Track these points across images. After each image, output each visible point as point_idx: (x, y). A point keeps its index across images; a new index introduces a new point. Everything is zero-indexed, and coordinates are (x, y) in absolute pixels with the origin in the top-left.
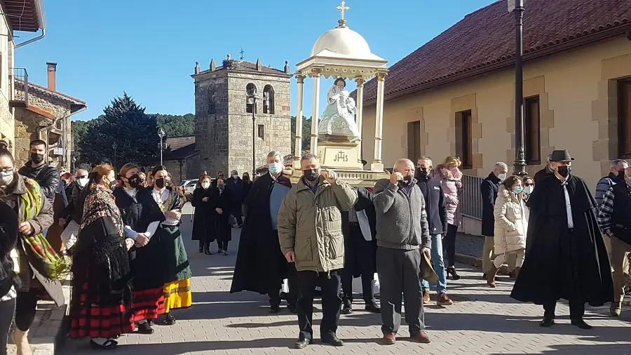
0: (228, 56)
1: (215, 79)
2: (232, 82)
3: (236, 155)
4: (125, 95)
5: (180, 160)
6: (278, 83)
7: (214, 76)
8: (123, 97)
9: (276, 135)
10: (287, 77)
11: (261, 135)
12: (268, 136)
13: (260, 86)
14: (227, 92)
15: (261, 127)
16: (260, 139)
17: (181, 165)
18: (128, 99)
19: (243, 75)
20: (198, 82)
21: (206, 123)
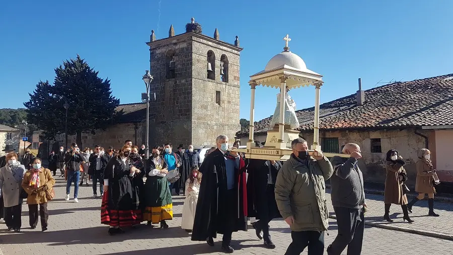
0: (192, 20)
1: (175, 44)
2: (196, 46)
3: (199, 119)
4: (78, 58)
5: (135, 123)
6: (231, 55)
7: (174, 41)
8: (75, 59)
9: (229, 102)
10: (238, 50)
11: (218, 101)
12: (223, 102)
13: (218, 54)
14: (191, 56)
15: (218, 93)
16: (217, 104)
17: (136, 128)
18: (81, 62)
19: (205, 42)
20: (154, 49)
21: (164, 88)
